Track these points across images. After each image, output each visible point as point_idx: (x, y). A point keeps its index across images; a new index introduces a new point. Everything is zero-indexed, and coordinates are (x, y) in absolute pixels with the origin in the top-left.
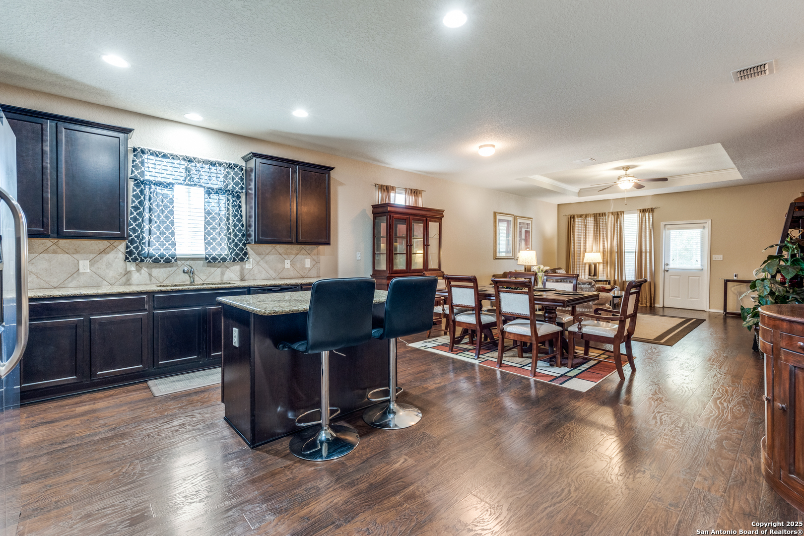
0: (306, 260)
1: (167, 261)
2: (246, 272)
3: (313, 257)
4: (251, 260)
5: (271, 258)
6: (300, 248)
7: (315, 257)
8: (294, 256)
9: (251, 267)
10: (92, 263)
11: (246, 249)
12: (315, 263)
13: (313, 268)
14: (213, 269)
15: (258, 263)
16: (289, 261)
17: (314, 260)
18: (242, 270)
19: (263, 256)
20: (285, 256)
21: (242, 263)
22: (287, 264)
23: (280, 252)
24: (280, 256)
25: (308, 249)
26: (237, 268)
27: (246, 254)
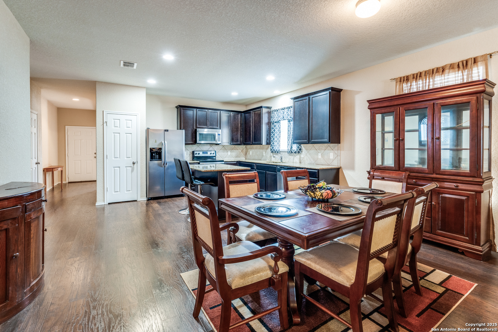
0: (331, 153)
1: (278, 152)
2: (302, 159)
3: (335, 152)
4: (303, 153)
5: (312, 151)
6: (327, 146)
7: (336, 152)
8: (323, 151)
9: (303, 157)
10: (266, 152)
11: (301, 147)
12: (336, 156)
13: (335, 159)
14: (291, 157)
15: (306, 155)
16: (320, 154)
17: (336, 154)
18: (300, 157)
19: (308, 151)
20: (319, 151)
21: (299, 154)
22: (320, 156)
23: (316, 148)
24: (316, 151)
25: (332, 146)
26: (298, 156)
27: (300, 149)
